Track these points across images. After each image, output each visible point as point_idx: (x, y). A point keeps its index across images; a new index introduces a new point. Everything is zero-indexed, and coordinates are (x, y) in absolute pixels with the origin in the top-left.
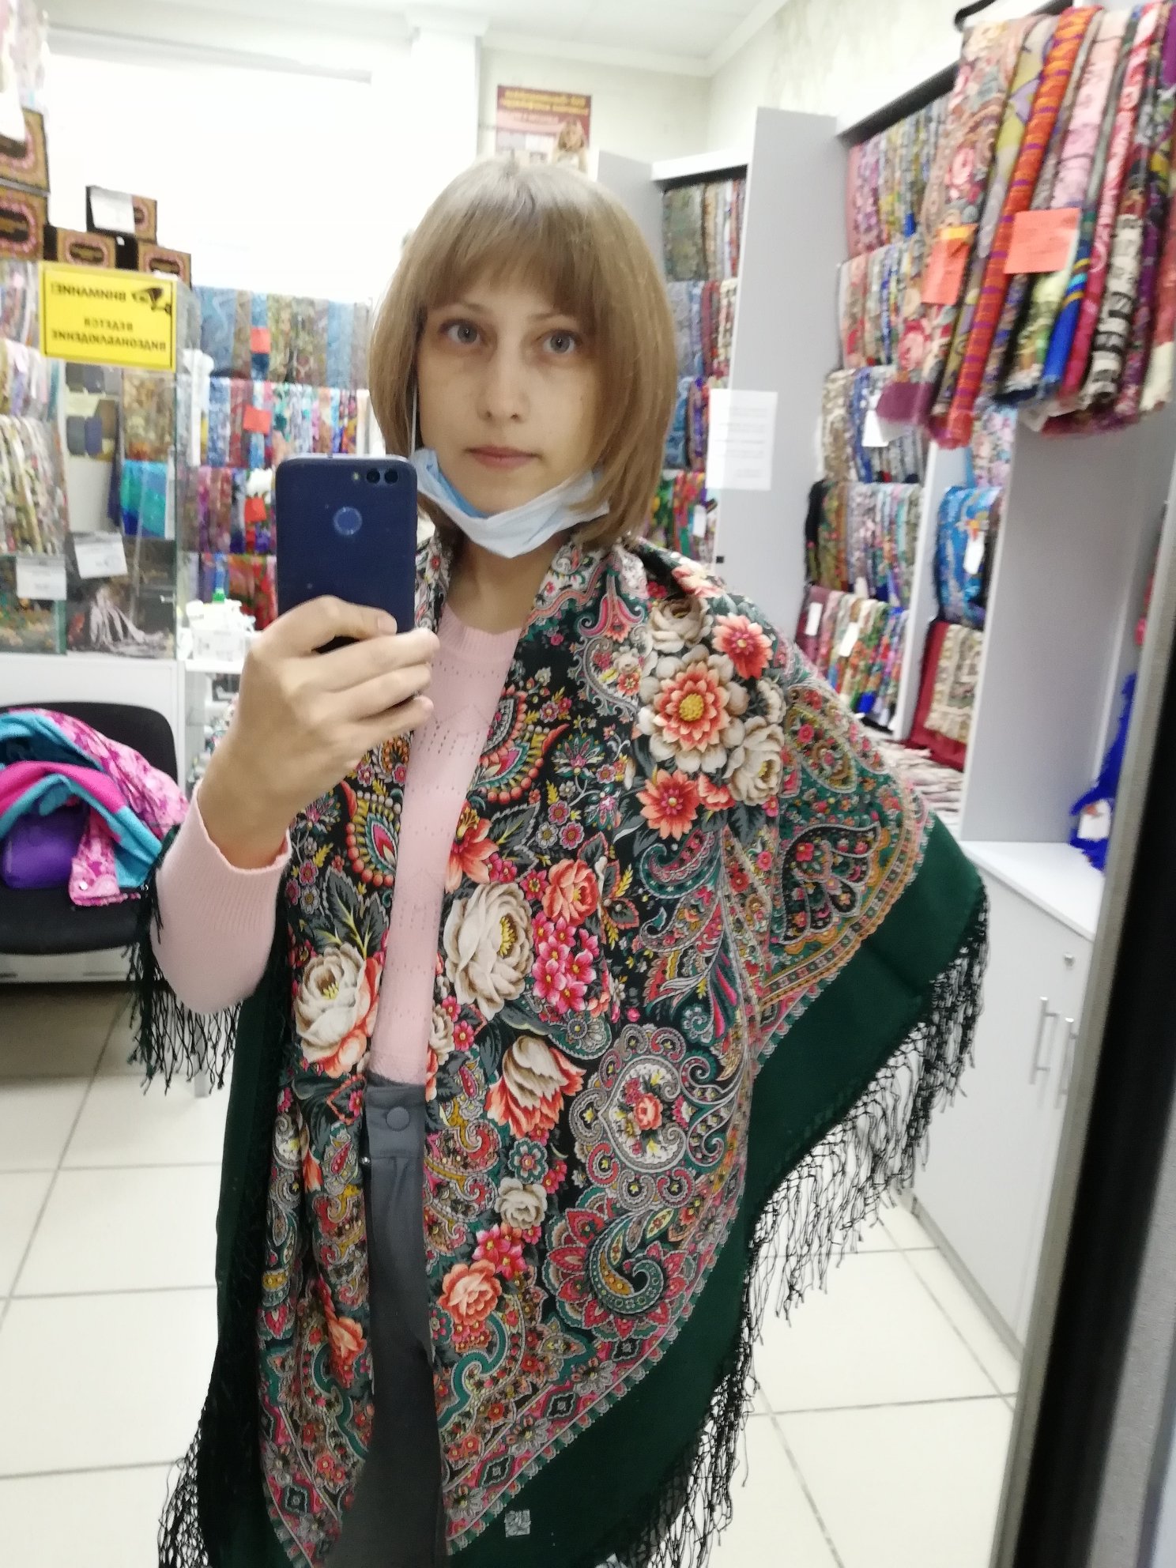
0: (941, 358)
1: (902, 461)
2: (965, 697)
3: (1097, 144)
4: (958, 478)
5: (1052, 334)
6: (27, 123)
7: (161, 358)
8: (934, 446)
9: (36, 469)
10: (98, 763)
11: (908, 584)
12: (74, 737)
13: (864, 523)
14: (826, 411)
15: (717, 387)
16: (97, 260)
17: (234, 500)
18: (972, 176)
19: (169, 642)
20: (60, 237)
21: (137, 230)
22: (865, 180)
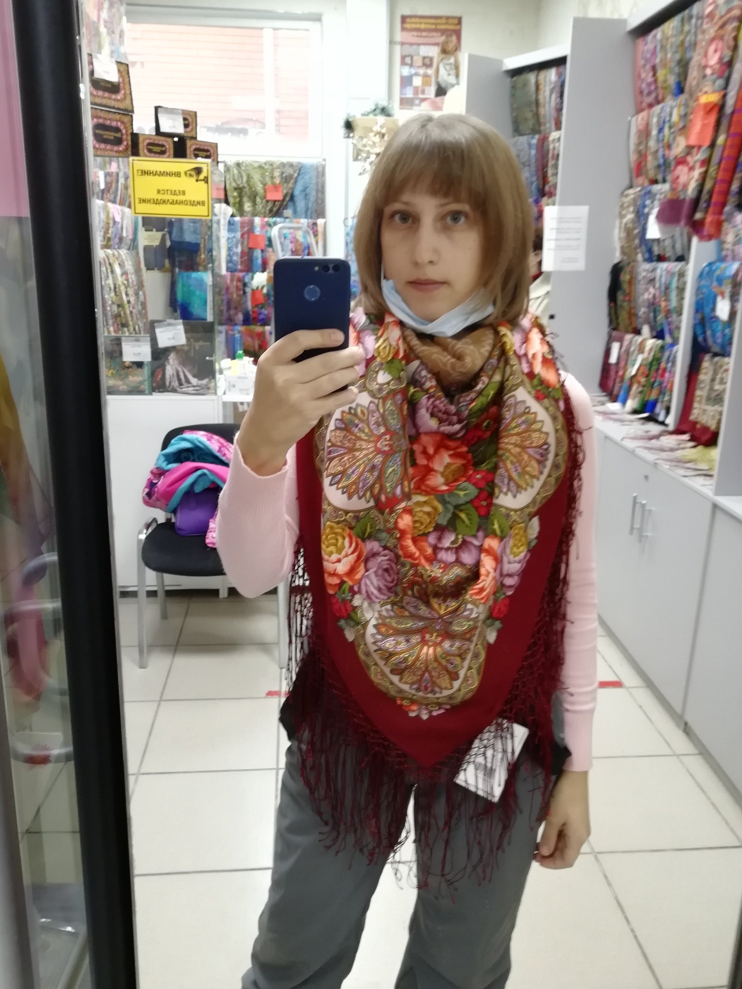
0: (700, 181)
1: (673, 247)
2: (718, 399)
4: (712, 257)
6: (119, 71)
7: (200, 212)
8: (695, 240)
9: (127, 280)
11: (678, 328)
12: (217, 448)
13: (647, 290)
14: (622, 216)
15: (548, 205)
16: (163, 153)
17: (245, 293)
18: (721, 59)
20: (141, 139)
21: (186, 132)
22: (647, 61)
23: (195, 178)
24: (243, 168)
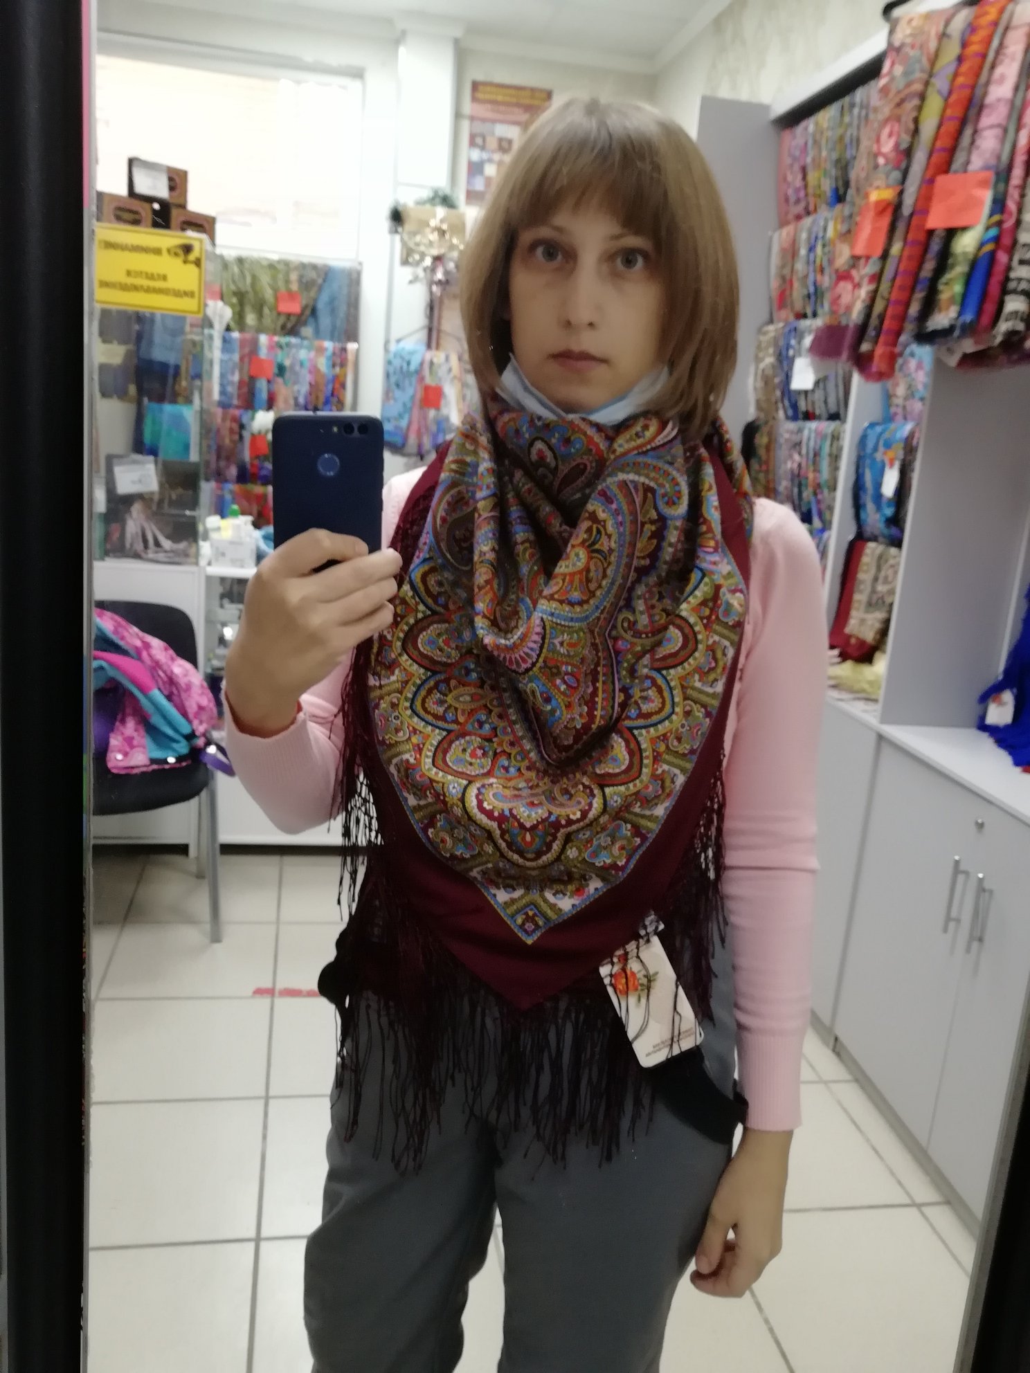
0: (868, 302)
1: (826, 402)
2: (879, 603)
3: (1009, 116)
4: (876, 415)
5: (969, 280)
7: (188, 305)
10: (132, 652)
11: (831, 509)
12: (112, 628)
13: (791, 456)
14: (758, 360)
16: (136, 222)
17: (241, 437)
18: (897, 145)
19: (193, 550)
20: (108, 200)
21: (170, 196)
22: (795, 159)
23: (182, 257)
24: (247, 266)
